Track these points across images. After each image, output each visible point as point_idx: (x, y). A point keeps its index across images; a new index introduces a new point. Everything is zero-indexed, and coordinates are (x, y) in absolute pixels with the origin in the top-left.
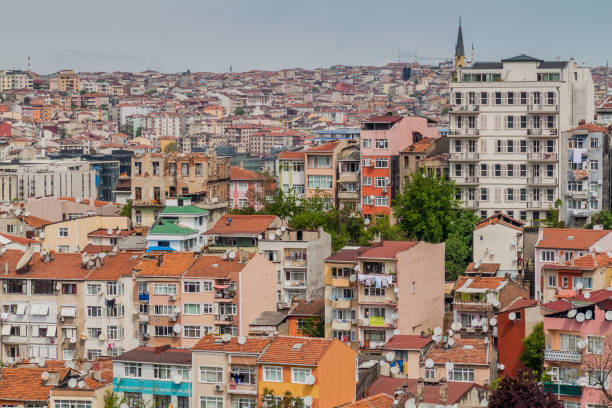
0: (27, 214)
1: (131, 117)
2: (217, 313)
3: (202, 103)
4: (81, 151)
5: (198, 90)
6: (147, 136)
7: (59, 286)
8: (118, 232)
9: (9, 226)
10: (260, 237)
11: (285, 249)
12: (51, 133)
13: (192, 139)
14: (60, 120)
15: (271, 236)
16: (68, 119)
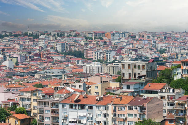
0: (89, 81)
1: (162, 47)
2: (139, 117)
3: (186, 42)
4: (142, 58)
5: (186, 38)
6: (167, 53)
7: (87, 107)
8: (116, 88)
9: (80, 85)
10: (159, 91)
11: (167, 95)
12: (135, 52)
13: (181, 54)
14: (138, 48)
15: (164, 91)
16: (141, 48)
